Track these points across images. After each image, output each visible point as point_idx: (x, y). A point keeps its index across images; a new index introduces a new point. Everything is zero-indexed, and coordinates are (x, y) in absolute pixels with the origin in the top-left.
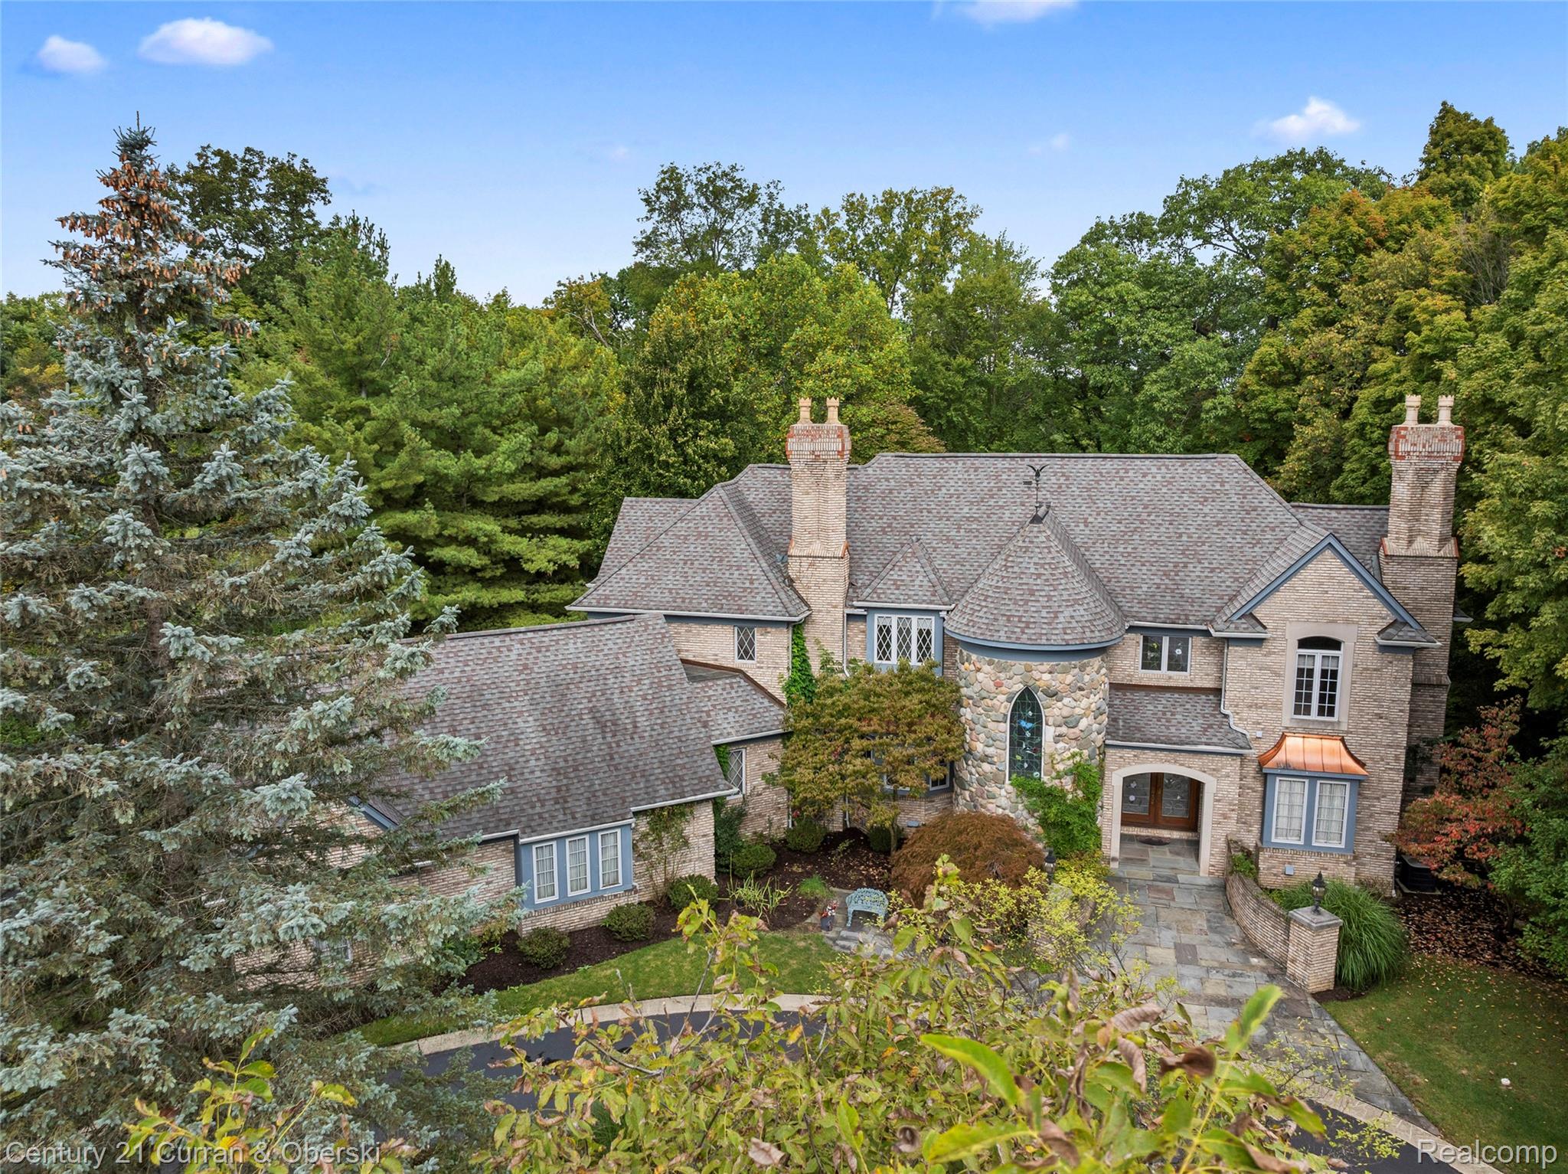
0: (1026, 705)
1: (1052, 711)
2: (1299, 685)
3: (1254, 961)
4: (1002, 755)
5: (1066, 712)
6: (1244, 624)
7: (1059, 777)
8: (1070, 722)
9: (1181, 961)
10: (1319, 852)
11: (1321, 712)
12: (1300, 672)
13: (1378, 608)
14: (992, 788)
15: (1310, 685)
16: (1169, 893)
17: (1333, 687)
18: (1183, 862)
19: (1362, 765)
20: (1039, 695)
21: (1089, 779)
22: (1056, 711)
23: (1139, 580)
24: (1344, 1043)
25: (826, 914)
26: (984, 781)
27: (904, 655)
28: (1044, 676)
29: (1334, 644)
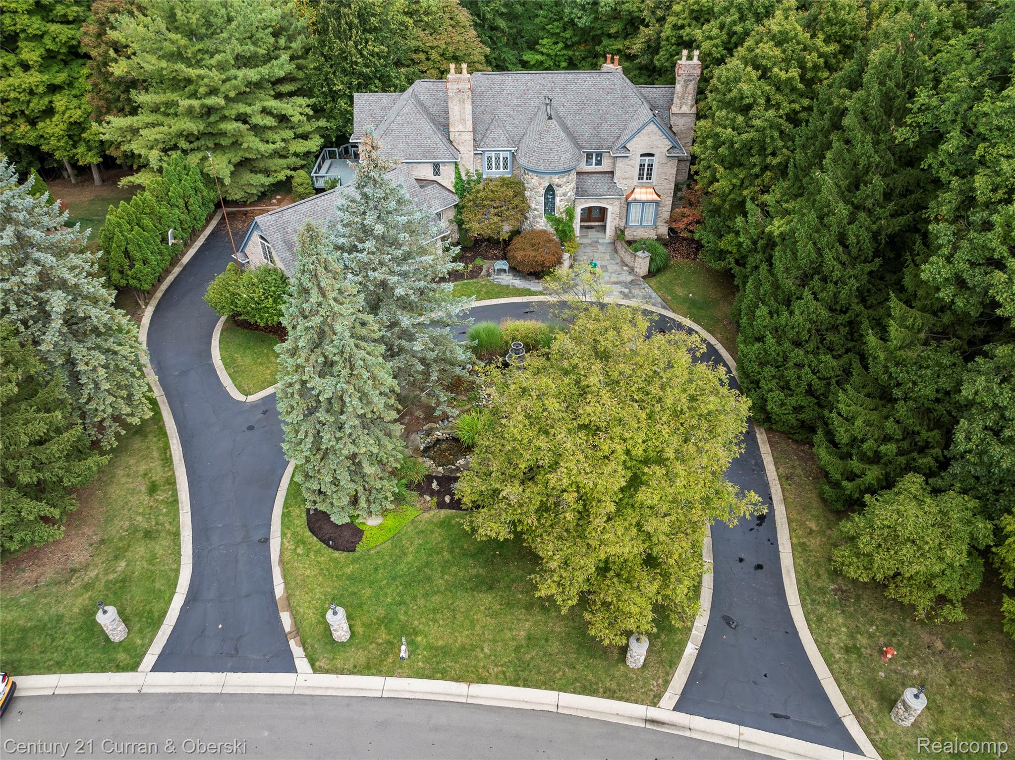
0: (550, 190)
1: (559, 192)
3: (625, 268)
4: (541, 208)
5: (563, 191)
6: (622, 151)
8: (564, 195)
10: (644, 227)
11: (647, 179)
13: (667, 142)
14: (538, 220)
16: (596, 247)
17: (651, 170)
18: (600, 235)
19: (659, 196)
20: (554, 187)
21: (570, 213)
23: (585, 131)
24: (650, 291)
25: (488, 271)
26: (535, 217)
27: (498, 168)
28: (556, 180)
29: (652, 155)
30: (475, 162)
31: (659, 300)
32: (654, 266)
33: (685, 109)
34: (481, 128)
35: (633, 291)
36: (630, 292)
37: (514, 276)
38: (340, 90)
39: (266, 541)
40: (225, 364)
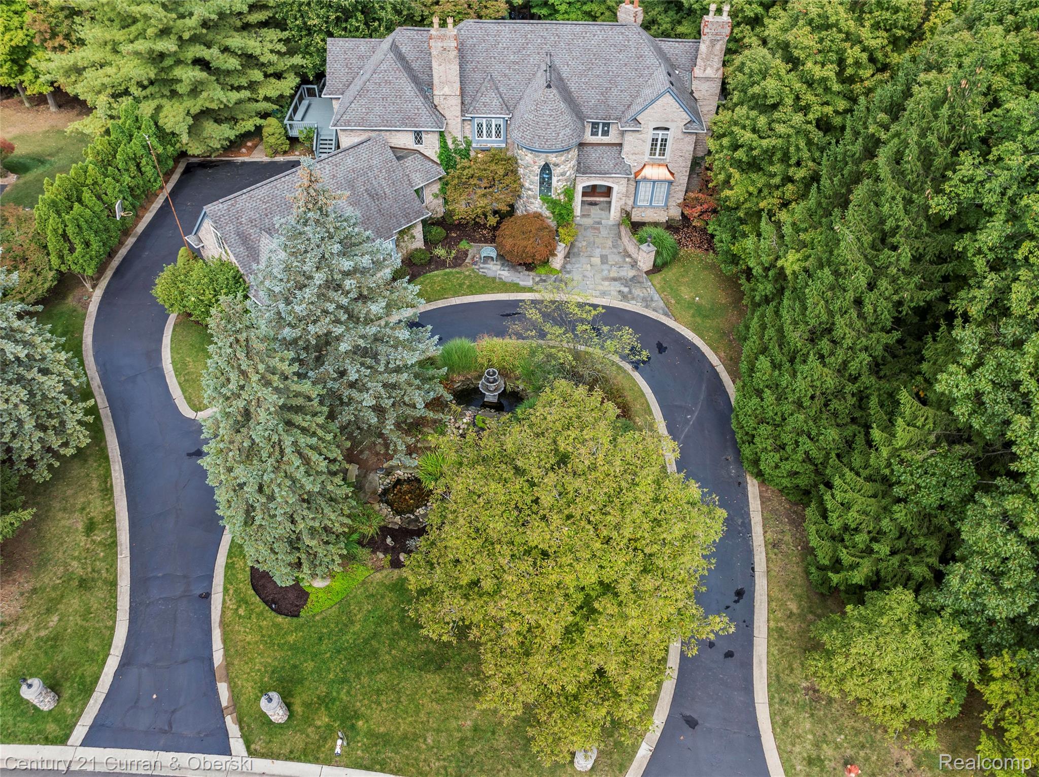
0: (546, 168)
1: (556, 171)
2: (652, 145)
3: (627, 259)
4: (536, 188)
5: (561, 171)
6: (632, 124)
7: (559, 195)
8: (563, 174)
9: (603, 263)
10: (654, 207)
11: (660, 155)
12: (653, 140)
13: (685, 116)
14: (533, 200)
15: (656, 145)
16: (598, 229)
17: (665, 145)
18: (604, 214)
19: (672, 174)
20: (551, 166)
21: (569, 193)
22: (558, 171)
23: (589, 97)
24: (652, 291)
25: (473, 259)
26: (528, 197)
27: (489, 135)
28: (553, 159)
29: (667, 129)
30: (463, 127)
31: (662, 304)
32: (659, 261)
33: (710, 72)
34: (470, 89)
35: (633, 291)
36: (630, 292)
37: (503, 265)
38: (314, 26)
39: (207, 596)
40: (176, 370)
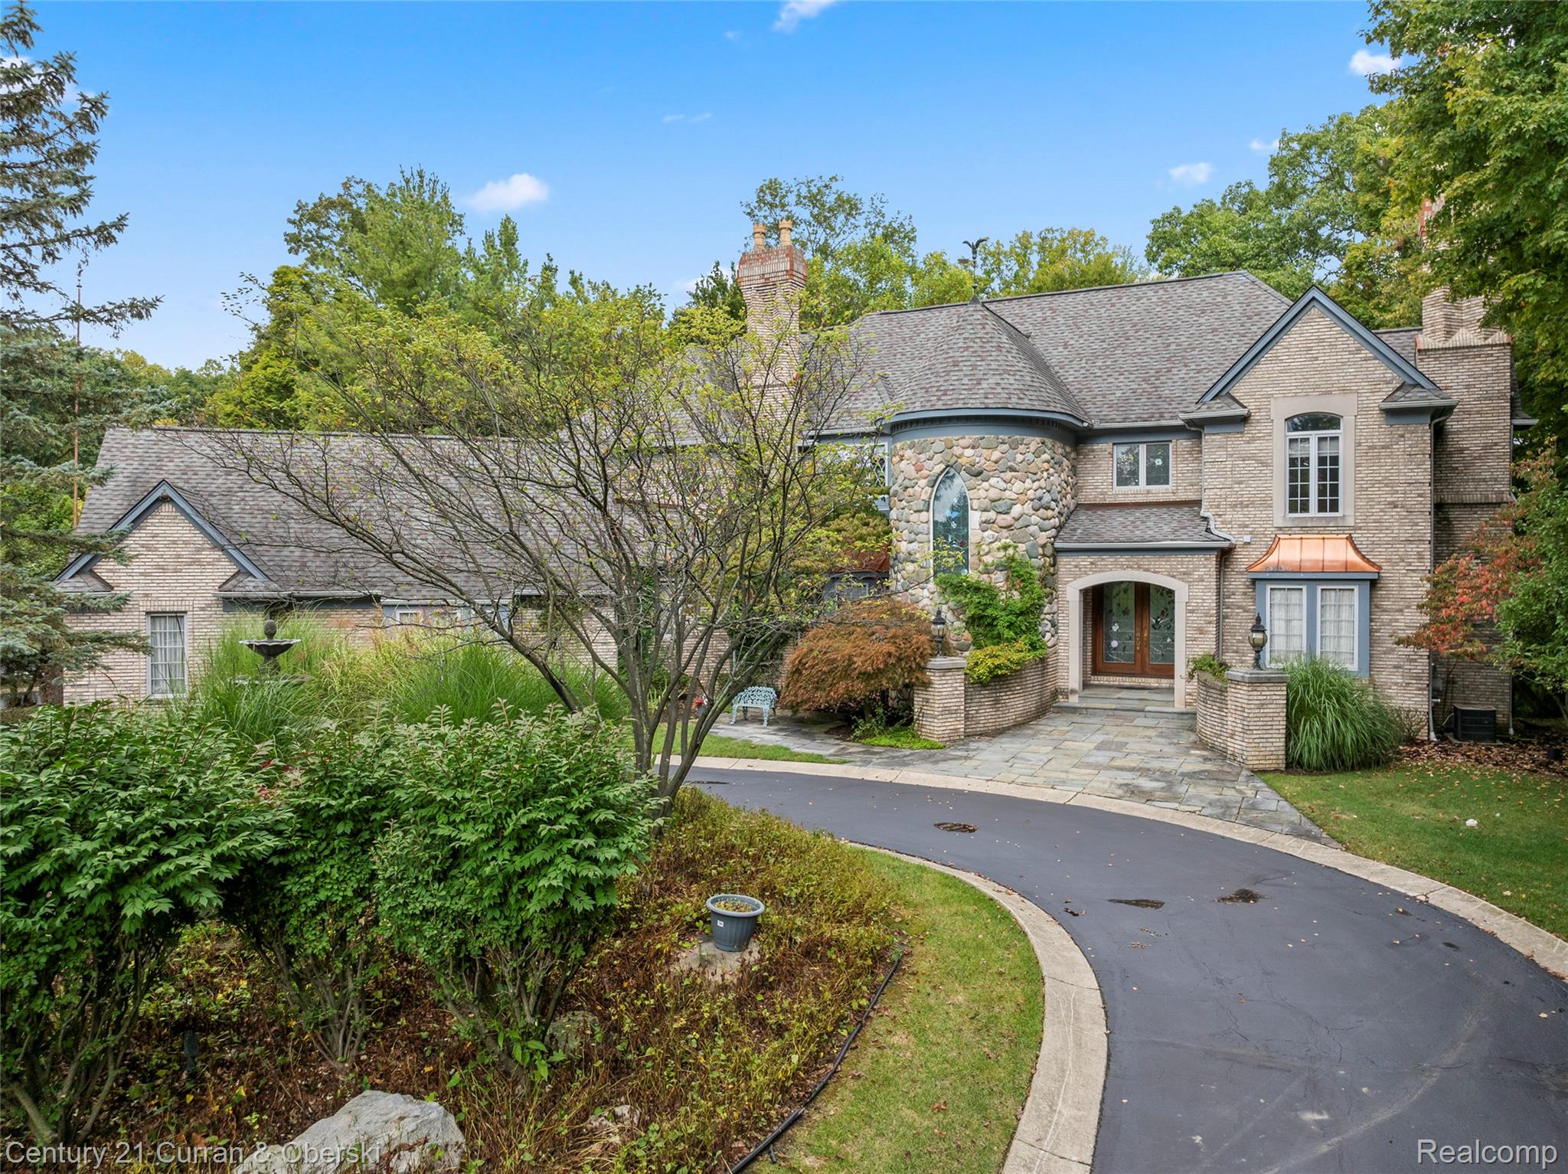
1: (978, 495)
2: (1293, 477)
5: (994, 494)
6: (1217, 404)
7: (988, 572)
8: (1000, 507)
9: (1102, 748)
11: (1322, 507)
12: (1293, 462)
14: (916, 590)
15: (1305, 477)
19: (1372, 565)
20: (963, 477)
22: (982, 493)
28: (964, 452)
29: (1332, 421)
31: (1291, 817)
33: (1468, 333)
35: (1183, 789)
36: (1168, 789)
